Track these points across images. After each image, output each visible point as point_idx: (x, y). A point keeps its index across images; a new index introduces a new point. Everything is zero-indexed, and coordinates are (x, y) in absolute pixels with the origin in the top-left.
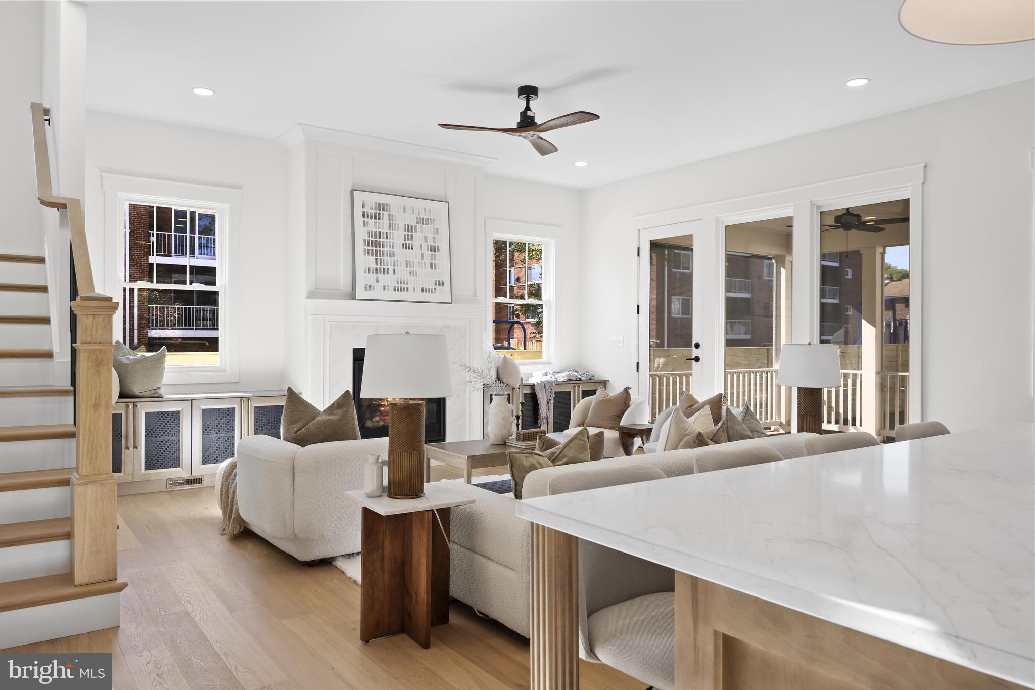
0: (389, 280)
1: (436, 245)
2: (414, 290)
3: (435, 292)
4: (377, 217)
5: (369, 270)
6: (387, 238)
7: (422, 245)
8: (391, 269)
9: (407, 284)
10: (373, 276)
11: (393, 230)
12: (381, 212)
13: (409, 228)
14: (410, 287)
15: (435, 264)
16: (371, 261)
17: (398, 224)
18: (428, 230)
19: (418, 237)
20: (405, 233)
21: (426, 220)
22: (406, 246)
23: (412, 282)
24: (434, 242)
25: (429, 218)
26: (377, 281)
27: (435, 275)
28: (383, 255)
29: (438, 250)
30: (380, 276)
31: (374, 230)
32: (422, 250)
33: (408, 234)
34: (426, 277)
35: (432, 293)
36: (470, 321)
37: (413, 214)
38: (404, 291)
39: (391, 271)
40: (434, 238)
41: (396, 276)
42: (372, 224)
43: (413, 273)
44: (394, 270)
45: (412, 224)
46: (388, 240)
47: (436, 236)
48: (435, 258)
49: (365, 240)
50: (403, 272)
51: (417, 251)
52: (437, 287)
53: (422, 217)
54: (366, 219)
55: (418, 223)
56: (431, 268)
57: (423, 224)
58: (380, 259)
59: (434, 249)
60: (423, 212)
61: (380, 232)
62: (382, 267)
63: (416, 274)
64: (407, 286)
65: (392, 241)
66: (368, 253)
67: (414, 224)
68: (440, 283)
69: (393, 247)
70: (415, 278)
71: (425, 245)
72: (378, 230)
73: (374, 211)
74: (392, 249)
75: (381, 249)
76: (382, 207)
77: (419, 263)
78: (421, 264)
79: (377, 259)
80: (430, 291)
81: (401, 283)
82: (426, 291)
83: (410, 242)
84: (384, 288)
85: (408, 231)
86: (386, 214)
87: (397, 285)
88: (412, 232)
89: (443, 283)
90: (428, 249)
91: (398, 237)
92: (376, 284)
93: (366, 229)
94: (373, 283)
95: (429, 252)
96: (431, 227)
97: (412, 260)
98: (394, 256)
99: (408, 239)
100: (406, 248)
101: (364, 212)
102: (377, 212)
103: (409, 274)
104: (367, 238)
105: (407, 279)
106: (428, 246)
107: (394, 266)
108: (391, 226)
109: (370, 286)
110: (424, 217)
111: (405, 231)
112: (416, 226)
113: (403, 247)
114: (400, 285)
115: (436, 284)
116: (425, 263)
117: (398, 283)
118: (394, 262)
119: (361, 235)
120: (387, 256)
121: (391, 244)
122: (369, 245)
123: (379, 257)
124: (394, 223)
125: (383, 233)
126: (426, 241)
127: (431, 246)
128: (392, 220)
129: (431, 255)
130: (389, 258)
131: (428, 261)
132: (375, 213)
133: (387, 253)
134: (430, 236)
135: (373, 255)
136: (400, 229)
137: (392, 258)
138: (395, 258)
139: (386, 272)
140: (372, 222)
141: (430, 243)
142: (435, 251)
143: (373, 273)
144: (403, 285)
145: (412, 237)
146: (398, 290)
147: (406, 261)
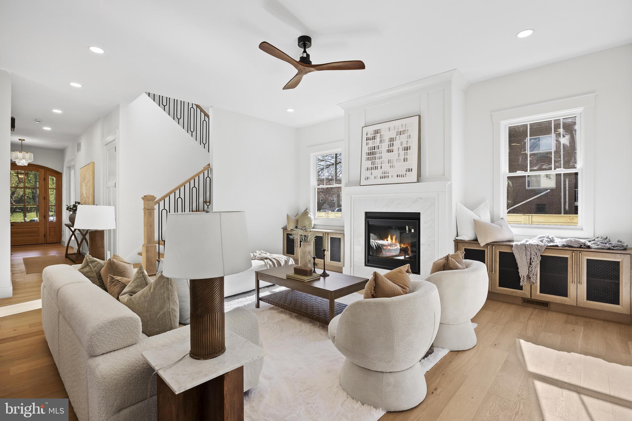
0: (378, 173)
1: (408, 146)
2: (392, 177)
3: (406, 176)
4: (374, 138)
5: (368, 169)
6: (378, 149)
7: (399, 148)
8: (379, 166)
9: (388, 173)
10: (370, 172)
11: (382, 143)
12: (376, 135)
13: (392, 140)
14: (390, 175)
15: (407, 158)
16: (369, 164)
17: (385, 139)
18: (403, 138)
19: (397, 144)
20: (389, 143)
21: (402, 132)
22: (389, 151)
23: (392, 172)
24: (407, 144)
25: (405, 129)
26: (372, 174)
27: (407, 165)
28: (376, 159)
29: (410, 149)
30: (373, 171)
31: (371, 146)
32: (398, 151)
33: (391, 143)
34: (401, 167)
35: (404, 177)
36: (439, 193)
37: (395, 130)
38: (386, 178)
39: (379, 168)
40: (407, 141)
41: (382, 170)
42: (371, 144)
43: (392, 166)
44: (381, 166)
45: (393, 137)
46: (379, 150)
47: (409, 140)
48: (407, 154)
49: (366, 153)
50: (386, 167)
51: (396, 152)
52: (408, 173)
53: (400, 130)
54: (368, 141)
55: (397, 135)
56: (404, 161)
57: (400, 135)
58: (374, 162)
59: (406, 149)
60: (401, 127)
61: (374, 147)
62: (375, 166)
63: (394, 167)
64: (388, 175)
65: (381, 150)
66: (368, 159)
67: (394, 136)
68: (410, 170)
69: (381, 153)
70: (393, 169)
71: (401, 147)
72: (373, 146)
73: (372, 136)
74: (380, 155)
75: (375, 156)
76: (377, 132)
77: (396, 160)
78: (398, 160)
79: (372, 162)
80: (402, 176)
81: (385, 173)
82: (400, 176)
83: (392, 148)
84: (375, 178)
85: (391, 142)
86: (378, 135)
87: (382, 175)
88: (393, 141)
89: (412, 170)
90: (403, 150)
91: (385, 147)
92: (370, 176)
93: (368, 146)
94: (369, 176)
95: (404, 152)
96: (406, 135)
97: (392, 159)
98: (381, 158)
99: (391, 146)
100: (389, 152)
101: (367, 137)
102: (374, 135)
103: (390, 168)
104: (368, 152)
105: (388, 171)
106: (403, 148)
107: (381, 164)
108: (381, 141)
109: (368, 178)
110: (401, 130)
111: (389, 142)
112: (396, 138)
113: (387, 152)
114: (383, 175)
115: (406, 171)
116: (400, 159)
117: (383, 174)
118: (382, 162)
119: (366, 150)
120: (378, 159)
121: (381, 151)
122: (368, 155)
123: (373, 161)
124: (382, 139)
125: (376, 146)
126: (401, 145)
127: (405, 147)
128: (382, 138)
129: (405, 153)
130: (379, 160)
131: (402, 157)
132: (373, 136)
133: (378, 158)
134: (404, 141)
135: (370, 160)
136: (386, 142)
137: (381, 160)
138: (382, 160)
139: (376, 168)
140: (370, 142)
141: (405, 145)
142: (407, 150)
143: (370, 170)
144: (385, 175)
145: (393, 144)
146: (383, 178)
147: (389, 160)
